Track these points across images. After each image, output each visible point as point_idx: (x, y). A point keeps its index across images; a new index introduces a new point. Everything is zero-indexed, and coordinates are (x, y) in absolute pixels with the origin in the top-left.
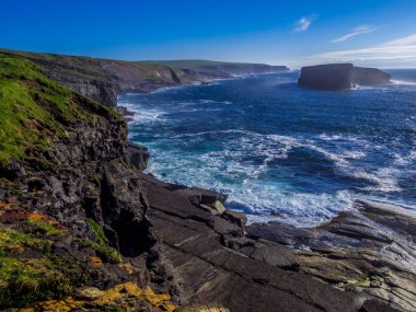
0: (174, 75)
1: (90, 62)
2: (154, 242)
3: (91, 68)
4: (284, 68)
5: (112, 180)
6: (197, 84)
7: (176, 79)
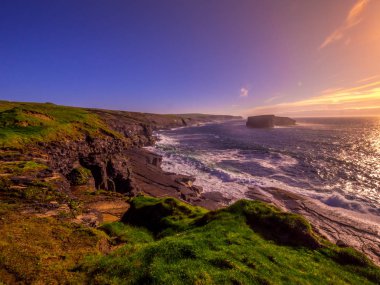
0: (184, 122)
1: (140, 114)
2: (132, 188)
3: (141, 118)
4: (240, 117)
5: (114, 161)
6: (195, 125)
7: (184, 123)
